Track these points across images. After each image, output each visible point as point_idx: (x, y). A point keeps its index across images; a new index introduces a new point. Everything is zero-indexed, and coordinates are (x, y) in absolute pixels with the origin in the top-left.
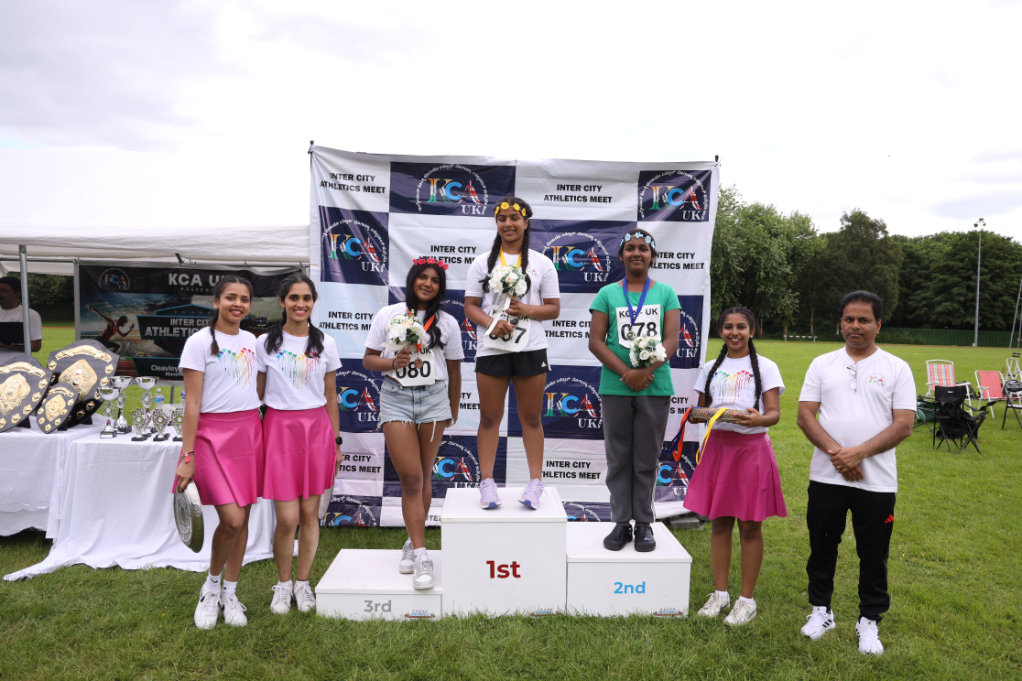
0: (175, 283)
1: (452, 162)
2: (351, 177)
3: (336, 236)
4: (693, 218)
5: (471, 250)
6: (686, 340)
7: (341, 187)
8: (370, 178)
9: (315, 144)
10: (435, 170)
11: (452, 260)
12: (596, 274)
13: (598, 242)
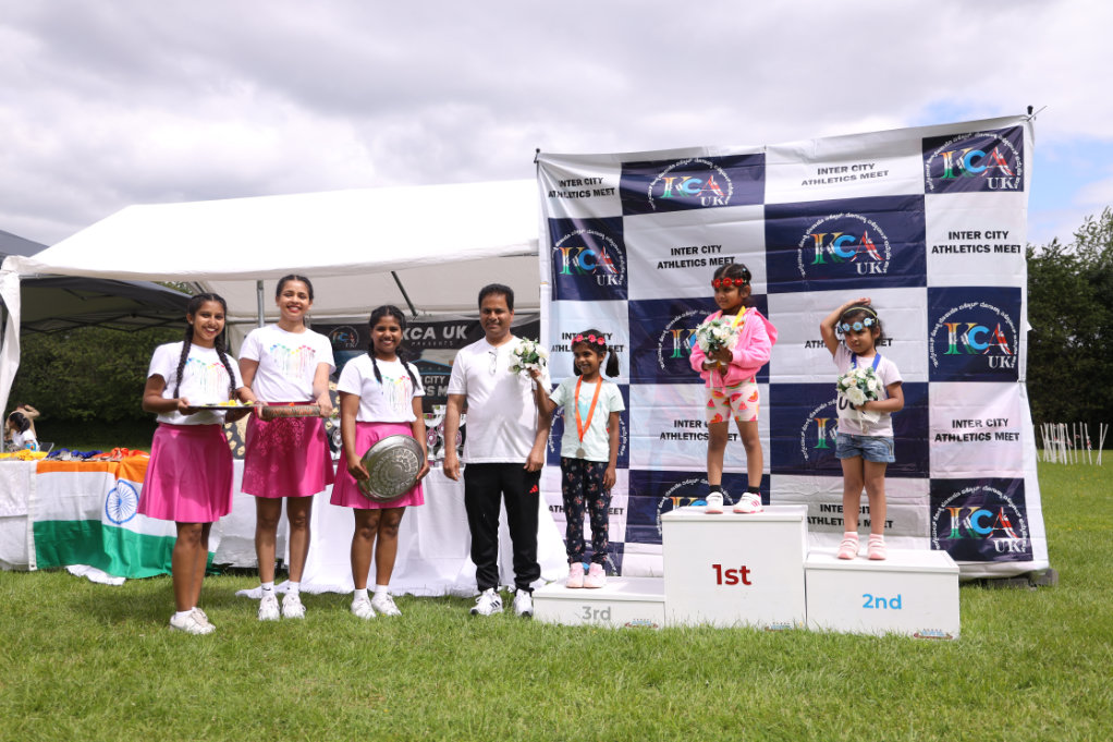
0: (407, 338)
1: (691, 156)
3: (568, 250)
4: (1004, 186)
5: (716, 249)
6: (1001, 345)
8: (597, 181)
9: (541, 152)
10: (671, 167)
11: (694, 263)
12: (872, 264)
13: (874, 224)
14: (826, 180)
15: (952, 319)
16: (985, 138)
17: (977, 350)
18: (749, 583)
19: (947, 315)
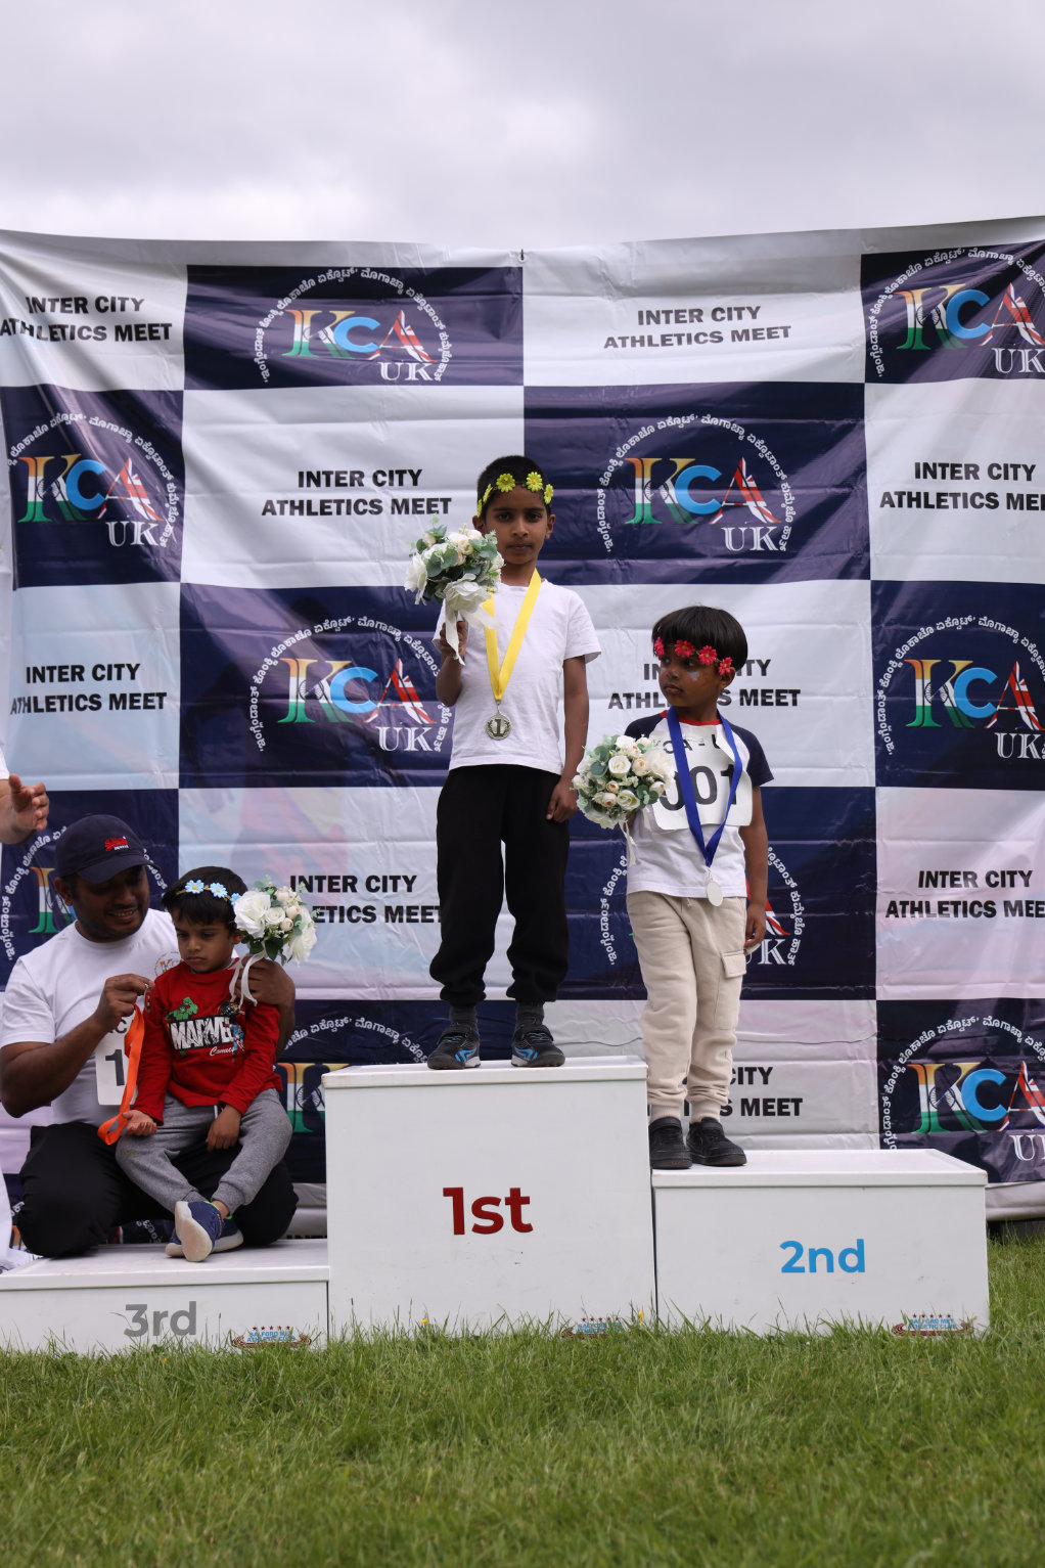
1: (353, 261)
2: (80, 304)
3: (43, 461)
4: (1025, 368)
5: (407, 478)
6: (1022, 709)
7: (56, 333)
8: (130, 305)
10: (307, 285)
11: (354, 507)
12: (757, 531)
13: (759, 444)
14: (657, 340)
15: (920, 652)
16: (990, 261)
17: (972, 720)
18: (528, 1228)
19: (912, 642)
